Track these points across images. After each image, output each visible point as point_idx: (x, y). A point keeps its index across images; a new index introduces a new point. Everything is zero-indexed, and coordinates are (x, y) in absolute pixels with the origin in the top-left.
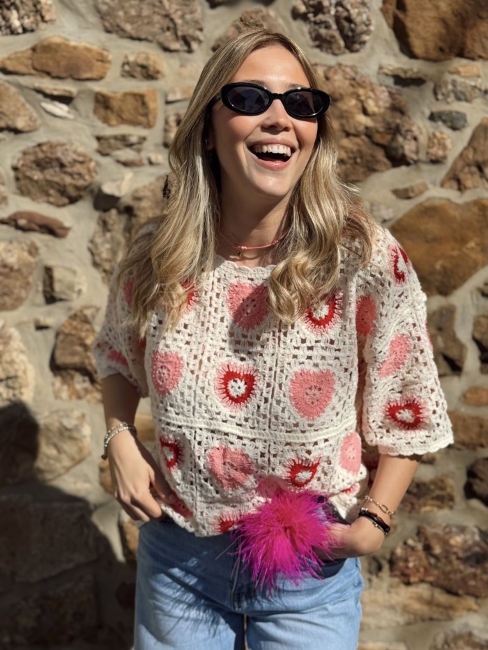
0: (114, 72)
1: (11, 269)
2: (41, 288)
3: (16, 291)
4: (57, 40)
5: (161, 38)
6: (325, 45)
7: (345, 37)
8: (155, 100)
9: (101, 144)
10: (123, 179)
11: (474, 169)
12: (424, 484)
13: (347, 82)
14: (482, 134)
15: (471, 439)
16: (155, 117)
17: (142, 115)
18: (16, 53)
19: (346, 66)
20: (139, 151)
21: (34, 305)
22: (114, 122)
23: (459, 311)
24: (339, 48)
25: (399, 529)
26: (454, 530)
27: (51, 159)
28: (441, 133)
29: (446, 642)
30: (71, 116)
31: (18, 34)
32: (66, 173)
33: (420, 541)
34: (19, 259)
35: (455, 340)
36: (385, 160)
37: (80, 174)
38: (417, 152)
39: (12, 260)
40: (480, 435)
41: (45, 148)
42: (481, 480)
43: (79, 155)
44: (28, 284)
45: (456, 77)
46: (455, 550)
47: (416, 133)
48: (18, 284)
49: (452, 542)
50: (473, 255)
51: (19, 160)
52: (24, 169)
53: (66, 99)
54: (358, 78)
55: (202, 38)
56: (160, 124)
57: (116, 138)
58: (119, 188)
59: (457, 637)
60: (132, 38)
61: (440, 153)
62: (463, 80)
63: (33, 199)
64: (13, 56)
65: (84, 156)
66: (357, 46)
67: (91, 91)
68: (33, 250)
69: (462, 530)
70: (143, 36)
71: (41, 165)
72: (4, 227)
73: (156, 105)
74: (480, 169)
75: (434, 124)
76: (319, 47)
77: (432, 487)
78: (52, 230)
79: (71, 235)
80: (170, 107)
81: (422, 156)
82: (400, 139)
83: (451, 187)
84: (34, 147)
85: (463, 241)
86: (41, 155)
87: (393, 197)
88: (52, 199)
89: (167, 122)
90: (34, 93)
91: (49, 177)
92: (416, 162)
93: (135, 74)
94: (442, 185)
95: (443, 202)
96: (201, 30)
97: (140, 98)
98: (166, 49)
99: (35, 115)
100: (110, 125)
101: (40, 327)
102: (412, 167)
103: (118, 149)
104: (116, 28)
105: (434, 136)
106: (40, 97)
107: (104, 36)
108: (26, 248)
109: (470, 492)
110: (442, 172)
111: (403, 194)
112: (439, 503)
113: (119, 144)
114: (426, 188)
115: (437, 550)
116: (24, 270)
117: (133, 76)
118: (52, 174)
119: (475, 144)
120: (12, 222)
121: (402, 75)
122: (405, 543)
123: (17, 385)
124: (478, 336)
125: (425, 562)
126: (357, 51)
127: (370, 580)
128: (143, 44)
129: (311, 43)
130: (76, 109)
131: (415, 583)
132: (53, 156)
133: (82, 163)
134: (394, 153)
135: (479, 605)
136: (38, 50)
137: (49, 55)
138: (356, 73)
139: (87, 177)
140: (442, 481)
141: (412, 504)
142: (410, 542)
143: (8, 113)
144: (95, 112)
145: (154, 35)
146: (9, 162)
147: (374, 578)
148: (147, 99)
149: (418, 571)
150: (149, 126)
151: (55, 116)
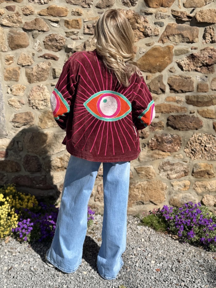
0: (69, 14)
1: (44, 70)
2: (52, 75)
3: (46, 76)
4: (54, 6)
5: (82, 4)
6: (126, 5)
7: (131, 2)
8: (81, 22)
9: (67, 34)
10: (73, 43)
11: (166, 37)
12: (156, 123)
13: (132, 15)
14: (168, 28)
15: (168, 110)
16: (81, 26)
17: (77, 26)
18: (43, 10)
19: (132, 10)
20: (77, 36)
21: (50, 79)
22: (70, 28)
23: (164, 76)
24: (130, 5)
25: (150, 136)
26: (164, 135)
27: (53, 39)
28: (158, 28)
29: (163, 164)
30: (58, 27)
31: (43, 4)
32: (57, 42)
33: (155, 138)
34: (46, 67)
35: (163, 84)
36: (143, 36)
37: (61, 43)
38: (151, 33)
39: (44, 67)
40: (170, 109)
41: (52, 36)
42: (171, 121)
43: (61, 37)
44: (48, 73)
45: (161, 12)
46: (164, 140)
47: (151, 28)
48: (46, 74)
49: (164, 138)
50: (167, 61)
51: (45, 40)
52: (46, 42)
53: (57, 22)
54: (135, 13)
55: (93, 4)
56: (82, 28)
57: (71, 32)
58: (72, 46)
59: (166, 163)
60: (74, 4)
61: (158, 33)
62: (163, 13)
63: (49, 50)
64: (42, 11)
65: (62, 37)
66: (134, 5)
67: (64, 20)
68: (49, 64)
69: (166, 135)
70: (77, 4)
71: (51, 40)
72: (41, 58)
73: (81, 23)
74: (168, 37)
75: (156, 25)
76: (124, 5)
77: (158, 124)
78: (54, 58)
79: (59, 59)
80: (85, 23)
81: (153, 34)
82: (147, 30)
83: (161, 42)
84: (49, 36)
85: (164, 57)
86: (51, 38)
87: (146, 46)
88: (54, 50)
89: (84, 27)
90: (48, 21)
91: (53, 44)
92: (151, 36)
93: (75, 14)
94: (158, 42)
95: (158, 47)
96: (92, 1)
97: (77, 21)
98: (83, 7)
99: (49, 27)
100: (69, 29)
101: (52, 85)
102: (150, 37)
103: (72, 35)
104: (70, 2)
105: (156, 29)
106: (50, 22)
107: (66, 4)
108: (47, 64)
109: (168, 125)
110: (158, 38)
111: (148, 45)
112: (160, 128)
113: (72, 34)
114: (154, 43)
115: (160, 140)
116: (47, 70)
117: (75, 15)
118: (54, 43)
119: (167, 31)
120: (44, 57)
121: (147, 12)
122: (151, 139)
123: (47, 101)
124: (169, 83)
125: (157, 144)
126: (135, 6)
127: (143, 149)
128: (77, 6)
129: (122, 4)
130: (60, 25)
131: (154, 149)
132: (54, 38)
133: (62, 39)
134: (145, 33)
135: (171, 154)
136: (49, 9)
137: (52, 10)
138: (134, 12)
139: (63, 43)
140: (161, 122)
141: (153, 129)
142: (153, 139)
143: (41, 26)
144: (65, 25)
145: (80, 3)
146: (42, 40)
147: (144, 149)
148: (79, 21)
149: (155, 146)
150: (80, 29)
151: (54, 27)
